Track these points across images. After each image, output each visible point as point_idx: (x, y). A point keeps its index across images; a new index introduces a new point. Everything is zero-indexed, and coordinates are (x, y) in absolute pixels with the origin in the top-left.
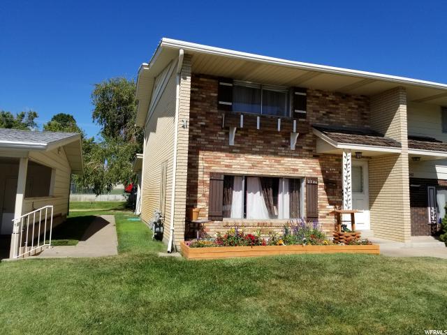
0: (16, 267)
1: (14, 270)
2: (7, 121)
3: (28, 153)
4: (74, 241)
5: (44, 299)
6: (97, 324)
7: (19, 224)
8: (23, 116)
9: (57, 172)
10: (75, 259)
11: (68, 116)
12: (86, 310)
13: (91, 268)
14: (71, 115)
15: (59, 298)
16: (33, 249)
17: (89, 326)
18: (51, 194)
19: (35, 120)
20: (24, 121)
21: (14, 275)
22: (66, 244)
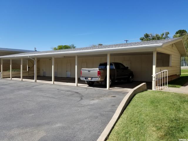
0: (151, 93)
1: (150, 94)
2: (157, 38)
3: (156, 49)
4: (179, 86)
5: (157, 106)
6: (176, 121)
7: (154, 77)
8: (163, 34)
9: (172, 56)
10: (175, 93)
11: (183, 30)
12: (173, 114)
13: (182, 98)
14: (184, 30)
15: (163, 107)
16: (161, 87)
17: (172, 121)
18: (170, 65)
19: (168, 35)
20: (164, 36)
21: (149, 96)
22: (175, 87)
